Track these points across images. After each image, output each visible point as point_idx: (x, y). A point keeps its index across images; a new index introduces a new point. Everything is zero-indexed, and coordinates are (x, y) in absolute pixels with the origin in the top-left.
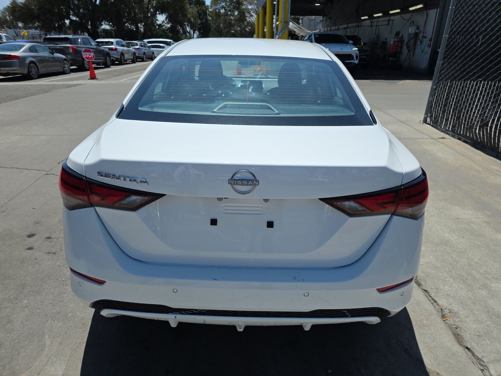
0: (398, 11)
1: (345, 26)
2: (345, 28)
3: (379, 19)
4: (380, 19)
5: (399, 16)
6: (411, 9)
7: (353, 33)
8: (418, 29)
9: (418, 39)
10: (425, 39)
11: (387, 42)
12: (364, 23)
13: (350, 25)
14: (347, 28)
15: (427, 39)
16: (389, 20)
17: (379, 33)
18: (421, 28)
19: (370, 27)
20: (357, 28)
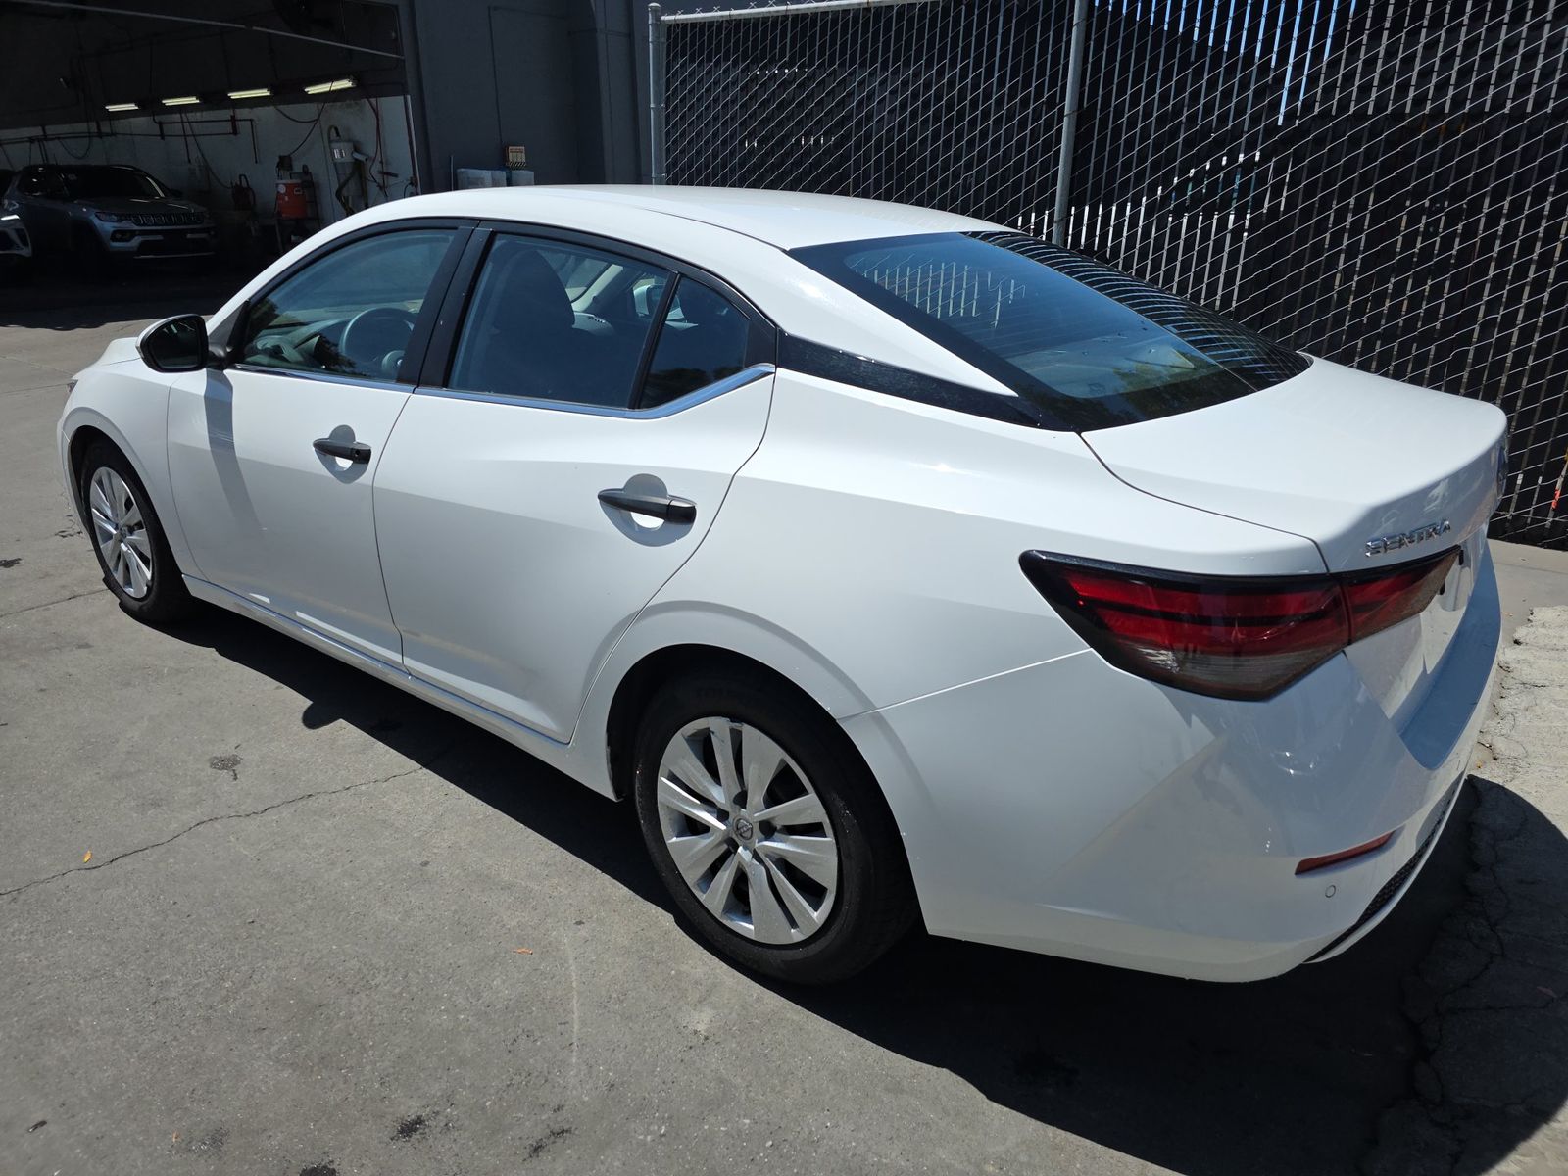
0: (264, 93)
1: (37, 132)
2: (32, 140)
3: (190, 115)
4: (192, 116)
5: (272, 108)
6: (312, 90)
7: (80, 158)
8: (356, 149)
9: (366, 179)
10: (391, 181)
11: (249, 188)
12: (121, 125)
13: (51, 130)
14: (45, 138)
15: (400, 179)
16: (234, 120)
17: (205, 160)
18: (370, 149)
19: (159, 138)
20: (96, 140)
